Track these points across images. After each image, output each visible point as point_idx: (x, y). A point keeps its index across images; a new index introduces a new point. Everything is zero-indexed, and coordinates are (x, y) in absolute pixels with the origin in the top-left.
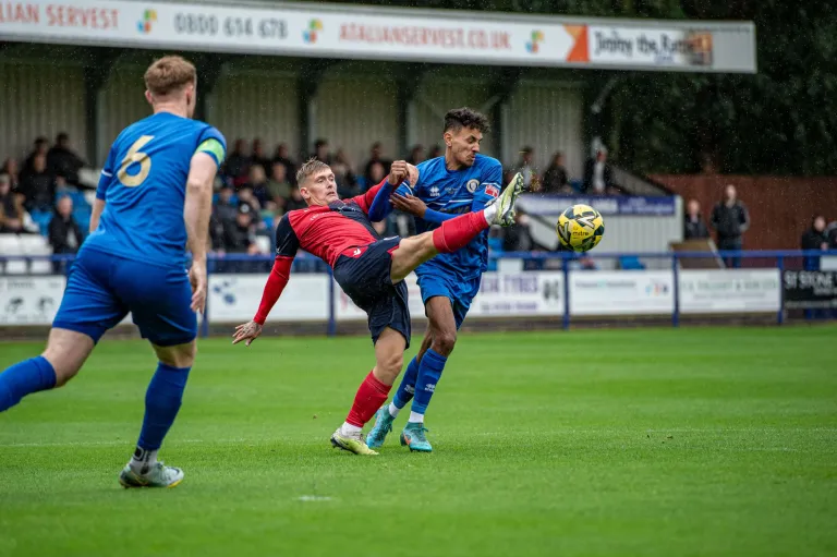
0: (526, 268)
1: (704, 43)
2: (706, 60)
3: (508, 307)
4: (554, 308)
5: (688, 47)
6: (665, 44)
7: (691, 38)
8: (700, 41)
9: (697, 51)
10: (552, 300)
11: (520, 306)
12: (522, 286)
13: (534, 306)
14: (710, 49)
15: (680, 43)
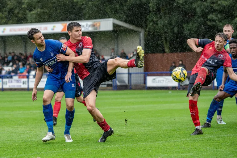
0: (19, 78)
1: (98, 24)
2: (98, 28)
3: (14, 86)
4: (25, 86)
5: (93, 26)
6: (87, 26)
7: (94, 24)
8: (97, 24)
9: (96, 26)
10: (25, 85)
11: (17, 86)
12: (18, 81)
13: (20, 86)
14: (99, 26)
15: (91, 25)
